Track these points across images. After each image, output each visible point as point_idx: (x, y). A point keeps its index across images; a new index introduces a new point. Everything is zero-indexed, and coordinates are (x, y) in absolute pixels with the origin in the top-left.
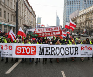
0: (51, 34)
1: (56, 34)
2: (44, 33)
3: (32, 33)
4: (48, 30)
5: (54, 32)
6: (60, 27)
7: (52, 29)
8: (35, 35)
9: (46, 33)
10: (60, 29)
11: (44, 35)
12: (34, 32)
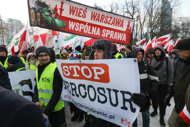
0: (101, 32)
1: (115, 37)
2: (84, 23)
3: (49, 11)
4: (98, 19)
5: (111, 29)
6: (129, 23)
7: (108, 20)
8: (57, 21)
9: (89, 24)
10: (128, 26)
11: (82, 30)
12: (56, 9)
